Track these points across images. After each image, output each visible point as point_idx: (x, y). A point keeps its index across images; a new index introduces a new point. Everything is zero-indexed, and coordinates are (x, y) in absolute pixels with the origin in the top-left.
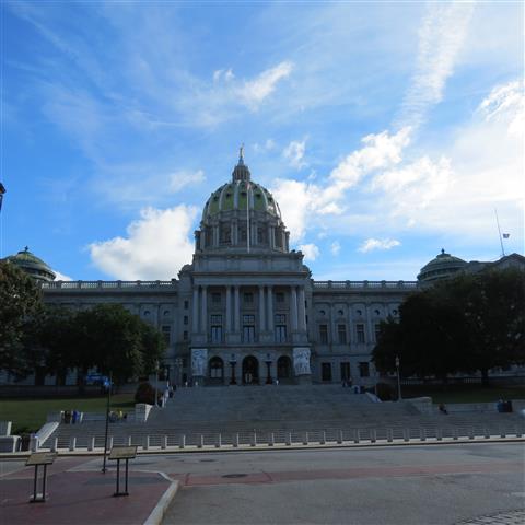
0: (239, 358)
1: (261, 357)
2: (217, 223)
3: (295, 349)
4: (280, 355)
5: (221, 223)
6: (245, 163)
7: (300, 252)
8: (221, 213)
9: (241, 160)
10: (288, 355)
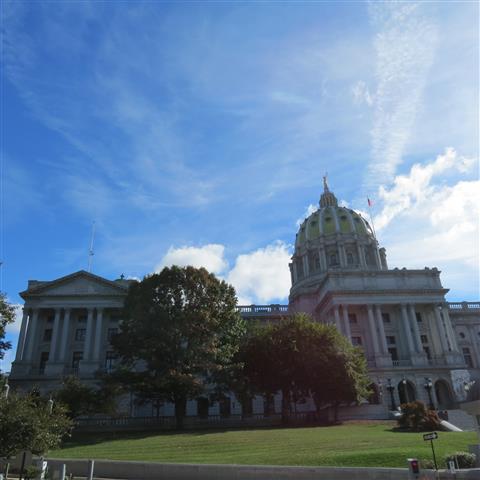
0: (395, 384)
1: (418, 382)
2: (322, 246)
3: (452, 372)
4: (437, 379)
5: (326, 246)
6: (330, 190)
7: (436, 269)
8: (324, 236)
9: (326, 188)
10: (445, 378)
